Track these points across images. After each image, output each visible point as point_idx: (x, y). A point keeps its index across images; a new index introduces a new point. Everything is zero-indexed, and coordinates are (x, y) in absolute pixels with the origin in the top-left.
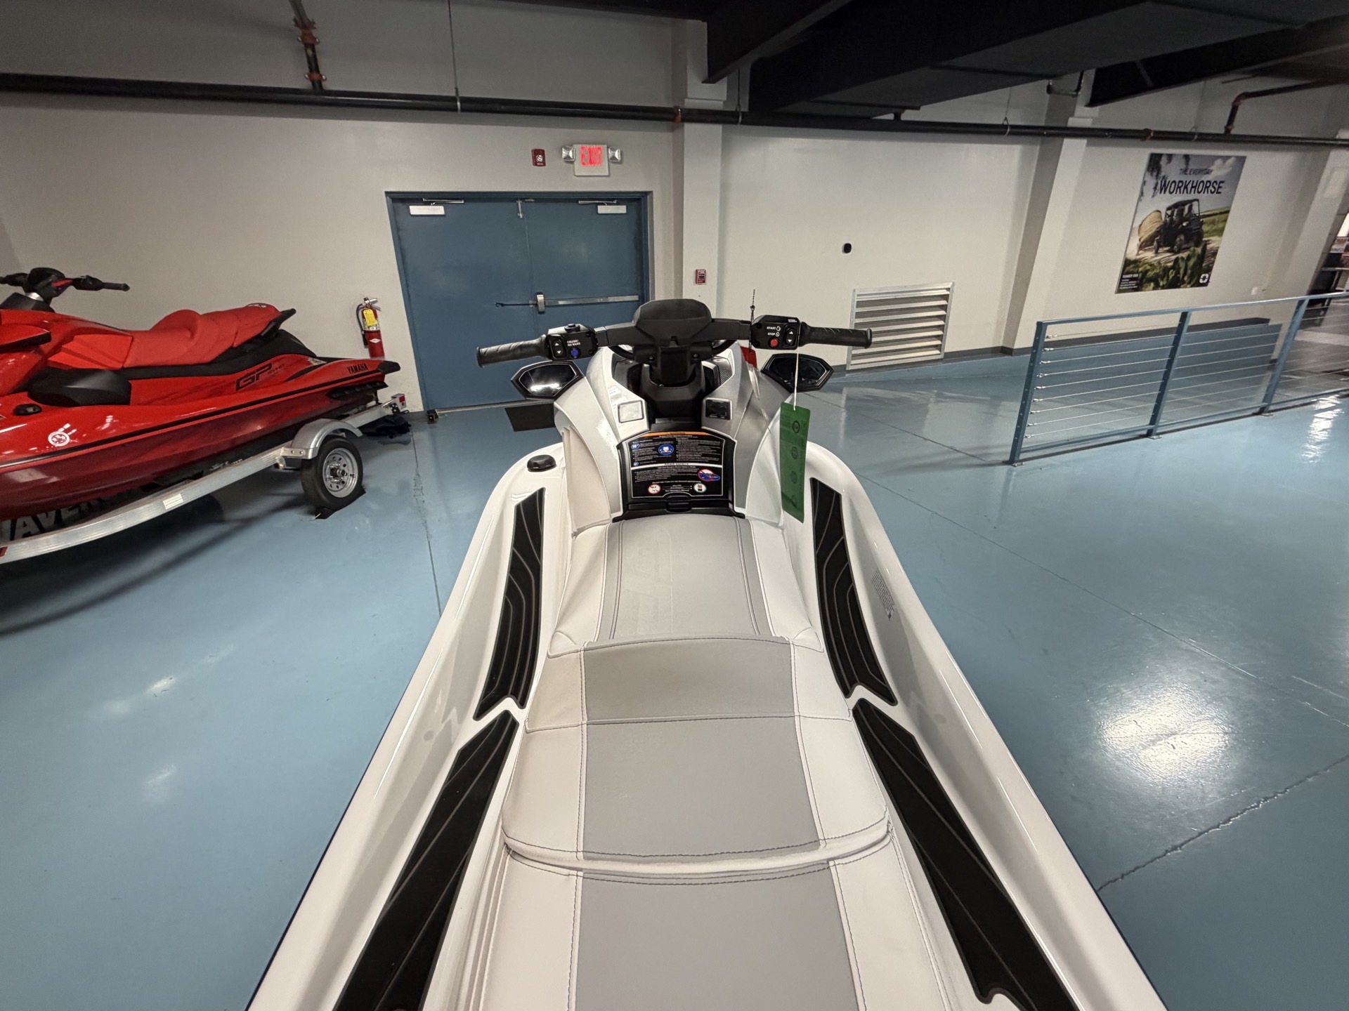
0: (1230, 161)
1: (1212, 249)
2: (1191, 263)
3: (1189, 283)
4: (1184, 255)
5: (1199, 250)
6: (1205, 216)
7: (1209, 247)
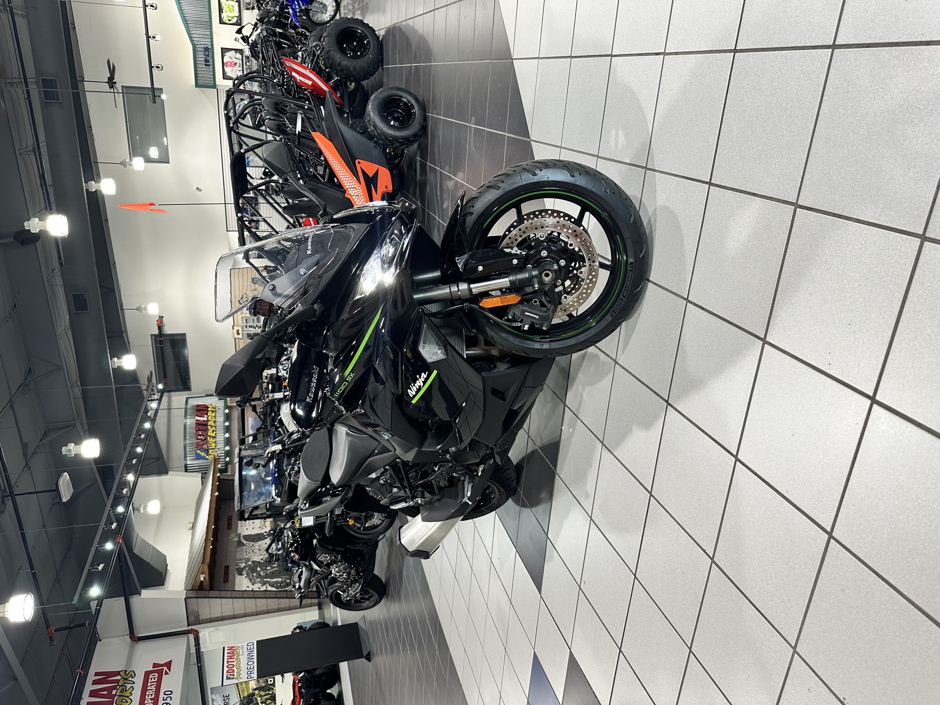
0: (213, 697)
1: (256, 685)
2: (263, 693)
3: (273, 689)
4: (259, 699)
5: (257, 692)
6: (240, 698)
7: (255, 687)
